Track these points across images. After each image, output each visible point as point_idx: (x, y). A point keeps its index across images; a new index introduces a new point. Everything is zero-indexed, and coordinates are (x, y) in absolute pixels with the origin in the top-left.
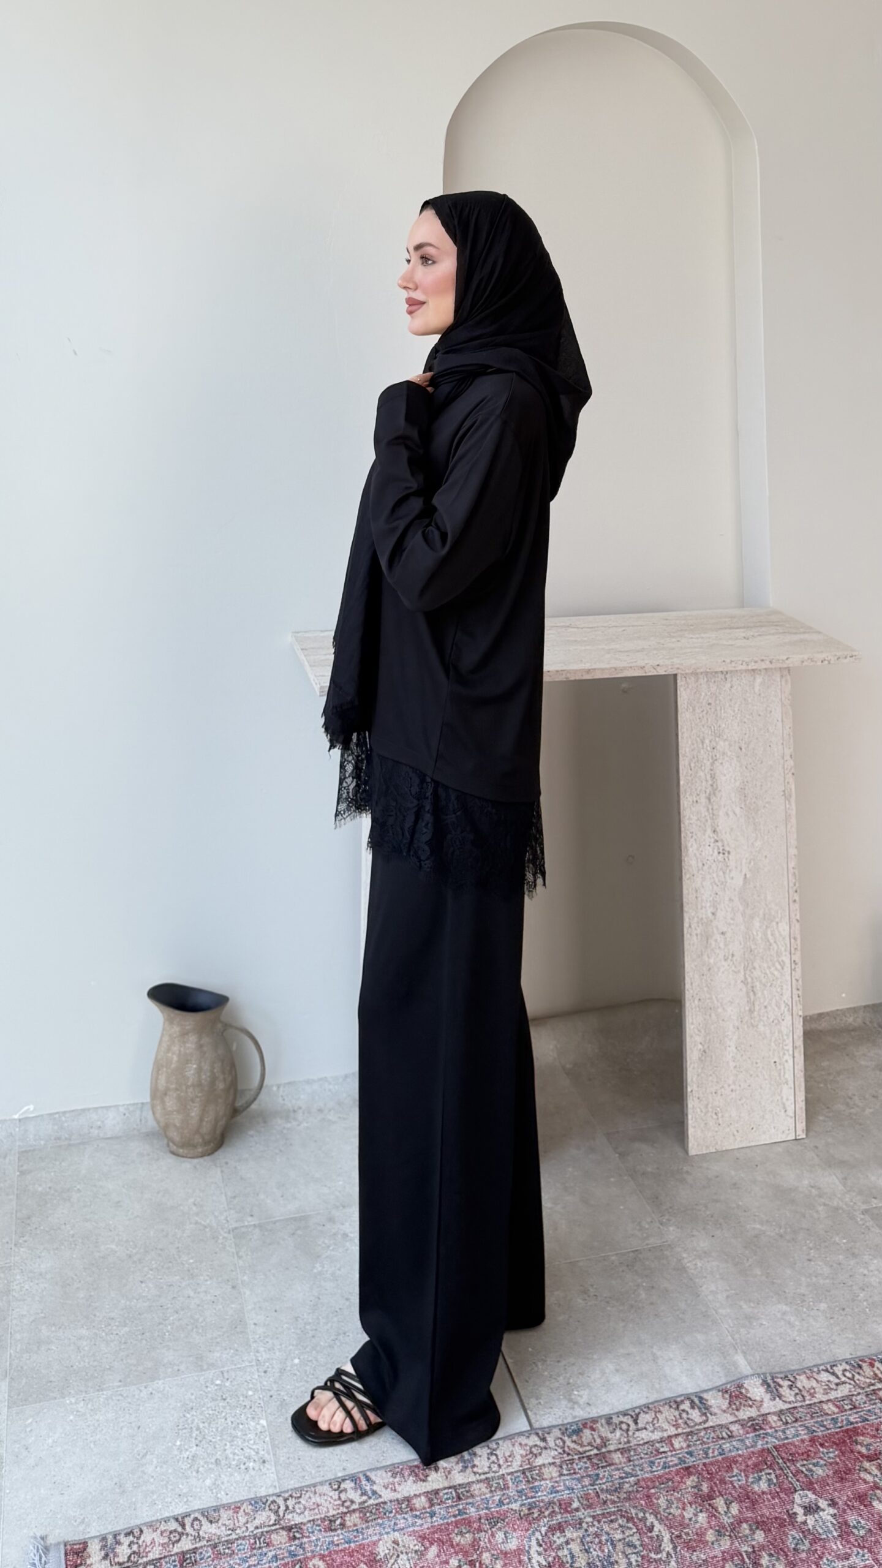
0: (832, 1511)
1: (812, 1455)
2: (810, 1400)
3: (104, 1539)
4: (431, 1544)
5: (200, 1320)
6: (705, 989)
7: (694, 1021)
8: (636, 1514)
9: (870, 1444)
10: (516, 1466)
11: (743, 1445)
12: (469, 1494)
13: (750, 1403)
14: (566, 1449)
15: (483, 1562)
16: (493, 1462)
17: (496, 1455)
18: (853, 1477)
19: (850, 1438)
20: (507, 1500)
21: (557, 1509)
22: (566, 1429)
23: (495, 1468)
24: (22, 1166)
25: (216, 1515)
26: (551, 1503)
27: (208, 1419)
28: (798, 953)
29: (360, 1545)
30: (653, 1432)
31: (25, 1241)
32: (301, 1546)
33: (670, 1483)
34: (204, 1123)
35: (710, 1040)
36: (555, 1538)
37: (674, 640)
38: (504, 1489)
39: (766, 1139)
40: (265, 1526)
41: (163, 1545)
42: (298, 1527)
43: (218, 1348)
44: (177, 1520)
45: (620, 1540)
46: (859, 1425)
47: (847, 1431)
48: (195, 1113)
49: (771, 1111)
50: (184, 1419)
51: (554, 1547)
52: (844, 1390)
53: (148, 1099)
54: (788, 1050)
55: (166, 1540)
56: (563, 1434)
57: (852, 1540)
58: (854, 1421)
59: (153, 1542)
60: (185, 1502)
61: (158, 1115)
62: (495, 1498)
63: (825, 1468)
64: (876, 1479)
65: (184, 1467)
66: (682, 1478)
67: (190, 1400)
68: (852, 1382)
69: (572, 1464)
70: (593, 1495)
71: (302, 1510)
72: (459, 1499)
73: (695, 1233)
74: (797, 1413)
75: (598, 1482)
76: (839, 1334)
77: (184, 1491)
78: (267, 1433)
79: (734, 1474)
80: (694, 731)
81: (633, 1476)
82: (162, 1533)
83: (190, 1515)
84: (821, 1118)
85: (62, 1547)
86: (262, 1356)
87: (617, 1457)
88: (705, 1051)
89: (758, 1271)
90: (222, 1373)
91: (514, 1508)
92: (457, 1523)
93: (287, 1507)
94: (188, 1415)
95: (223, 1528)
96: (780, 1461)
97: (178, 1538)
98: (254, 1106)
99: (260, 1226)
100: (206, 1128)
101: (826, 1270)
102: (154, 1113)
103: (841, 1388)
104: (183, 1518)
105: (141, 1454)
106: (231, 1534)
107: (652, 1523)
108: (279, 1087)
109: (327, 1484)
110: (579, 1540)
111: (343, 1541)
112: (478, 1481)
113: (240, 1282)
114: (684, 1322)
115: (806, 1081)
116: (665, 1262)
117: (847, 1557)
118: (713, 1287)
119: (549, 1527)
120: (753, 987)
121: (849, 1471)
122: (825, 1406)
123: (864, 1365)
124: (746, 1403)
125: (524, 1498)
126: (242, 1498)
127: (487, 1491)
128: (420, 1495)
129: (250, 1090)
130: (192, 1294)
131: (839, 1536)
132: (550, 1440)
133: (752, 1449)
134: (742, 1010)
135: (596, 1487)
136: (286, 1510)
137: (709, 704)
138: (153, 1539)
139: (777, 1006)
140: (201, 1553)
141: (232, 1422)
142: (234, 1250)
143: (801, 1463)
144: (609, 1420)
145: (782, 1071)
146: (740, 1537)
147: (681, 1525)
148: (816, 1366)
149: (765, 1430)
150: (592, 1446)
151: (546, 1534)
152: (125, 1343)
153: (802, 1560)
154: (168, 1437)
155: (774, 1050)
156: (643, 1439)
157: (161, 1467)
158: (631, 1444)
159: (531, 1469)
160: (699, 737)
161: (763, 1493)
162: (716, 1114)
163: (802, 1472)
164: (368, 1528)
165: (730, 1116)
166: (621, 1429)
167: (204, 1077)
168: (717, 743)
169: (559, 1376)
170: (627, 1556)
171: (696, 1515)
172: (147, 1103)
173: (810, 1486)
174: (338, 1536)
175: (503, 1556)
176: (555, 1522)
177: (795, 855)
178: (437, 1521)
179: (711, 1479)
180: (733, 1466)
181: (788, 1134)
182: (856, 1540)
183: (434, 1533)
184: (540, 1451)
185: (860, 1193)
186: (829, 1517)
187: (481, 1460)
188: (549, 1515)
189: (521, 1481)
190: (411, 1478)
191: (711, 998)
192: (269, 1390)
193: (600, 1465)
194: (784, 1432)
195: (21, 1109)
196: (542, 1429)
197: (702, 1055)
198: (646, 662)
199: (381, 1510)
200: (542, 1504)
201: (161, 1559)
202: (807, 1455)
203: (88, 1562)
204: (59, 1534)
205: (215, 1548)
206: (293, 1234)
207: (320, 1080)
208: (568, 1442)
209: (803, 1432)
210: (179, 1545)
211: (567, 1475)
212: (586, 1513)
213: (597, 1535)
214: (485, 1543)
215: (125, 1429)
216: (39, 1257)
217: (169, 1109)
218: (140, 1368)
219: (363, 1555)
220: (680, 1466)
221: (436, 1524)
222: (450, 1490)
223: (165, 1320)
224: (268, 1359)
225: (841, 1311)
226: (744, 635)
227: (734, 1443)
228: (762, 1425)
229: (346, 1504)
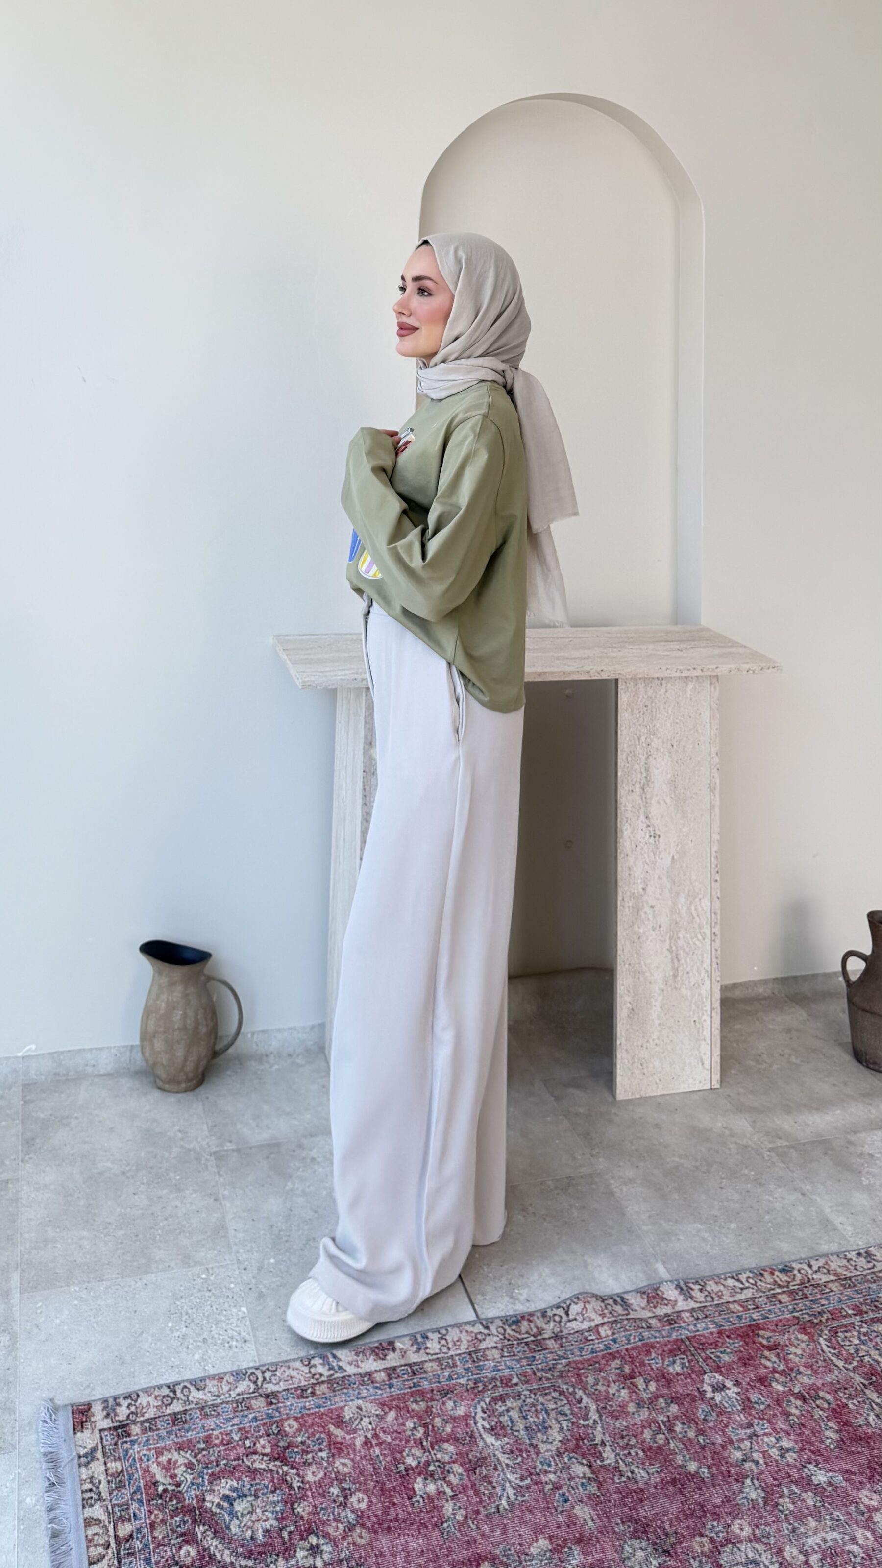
0: (736, 1389)
1: (720, 1344)
2: (718, 1300)
3: (105, 1401)
4: (390, 1409)
5: (187, 1225)
6: (635, 955)
7: (625, 983)
8: (568, 1389)
9: (770, 1337)
10: (463, 1348)
11: (661, 1335)
12: (422, 1371)
13: (666, 1302)
14: (507, 1336)
15: (435, 1425)
16: (443, 1345)
17: (446, 1339)
18: (756, 1363)
19: (753, 1331)
20: (456, 1376)
21: (499, 1384)
22: (507, 1320)
23: (445, 1350)
24: (25, 1096)
25: (202, 1384)
26: (494, 1379)
27: (195, 1306)
28: (718, 927)
29: (329, 1409)
30: (582, 1322)
31: (31, 1158)
32: (277, 1410)
33: (597, 1365)
34: (188, 1063)
35: (638, 1000)
36: (497, 1407)
37: (615, 650)
38: (453, 1366)
39: (684, 1088)
40: (246, 1393)
41: (157, 1407)
42: (274, 1394)
43: (203, 1249)
44: (169, 1387)
45: (553, 1410)
46: (761, 1321)
47: (750, 1326)
48: (180, 1053)
49: (690, 1064)
50: (175, 1306)
51: (496, 1414)
52: (748, 1294)
53: (137, 1042)
54: (706, 1011)
55: (160, 1403)
56: (504, 1324)
57: (754, 1413)
58: (756, 1318)
59: (148, 1404)
60: (178, 1373)
61: (147, 1055)
62: (445, 1374)
63: (731, 1355)
64: (775, 1365)
65: (175, 1344)
66: (607, 1361)
67: (180, 1291)
68: (755, 1287)
69: (511, 1348)
70: (530, 1373)
71: (278, 1381)
72: (414, 1374)
73: (622, 1164)
74: (708, 1310)
75: (534, 1363)
76: (747, 1249)
77: (176, 1363)
78: (248, 1318)
79: (653, 1357)
80: (631, 730)
81: (564, 1358)
82: (156, 1397)
83: (180, 1384)
84: (733, 1071)
85: (70, 1408)
86: (241, 1256)
87: (551, 1343)
88: (633, 1009)
89: (676, 1196)
90: (207, 1269)
91: (462, 1382)
92: (411, 1392)
93: (265, 1379)
94: (178, 1303)
95: (209, 1395)
96: (692, 1349)
97: (170, 1401)
98: (231, 1051)
99: (238, 1150)
100: (190, 1066)
101: (736, 1196)
102: (143, 1053)
103: (745, 1291)
104: (174, 1386)
105: (138, 1333)
106: (216, 1400)
107: (581, 1396)
108: (253, 1034)
109: (299, 1361)
110: (518, 1409)
111: (313, 1406)
112: (430, 1360)
113: (221, 1196)
114: (611, 1236)
115: (722, 1041)
116: (594, 1186)
117: (750, 1425)
118: (636, 1208)
119: (492, 1398)
120: (677, 955)
121: (751, 1358)
122: (731, 1306)
123: (766, 1274)
124: (663, 1303)
125: (470, 1374)
126: (226, 1370)
127: (438, 1368)
128: (379, 1371)
129: (227, 1036)
130: (178, 1203)
131: (743, 1409)
132: (493, 1329)
133: (668, 1339)
134: (667, 975)
135: (533, 1367)
136: (264, 1381)
137: (646, 706)
138: (149, 1402)
139: (698, 972)
140: (191, 1414)
141: (217, 1309)
142: (215, 1170)
143: (711, 1351)
144: (544, 1314)
145: (701, 1030)
146: (657, 1409)
147: (606, 1399)
148: (725, 1274)
149: (679, 1324)
150: (529, 1334)
151: (490, 1403)
152: (121, 1243)
153: (709, 1428)
154: (161, 1320)
155: (694, 1011)
156: (573, 1329)
157: (156, 1344)
158: (564, 1333)
159: (476, 1352)
160: (636, 734)
161: (678, 1374)
162: (642, 1065)
163: (711, 1358)
164: (335, 1396)
165: (654, 1067)
166: (554, 1321)
167: (189, 1022)
168: (652, 741)
169: (502, 1277)
170: (559, 1422)
171: (618, 1391)
172: (136, 1045)
173: (718, 1369)
174: (309, 1402)
175: (452, 1421)
176: (497, 1394)
177: (718, 841)
178: (395, 1391)
179: (632, 1362)
180: (652, 1350)
181: (704, 1085)
182: (757, 1413)
183: (392, 1401)
184: (484, 1337)
185: (767, 1134)
186: (734, 1395)
187: (432, 1344)
188: (493, 1388)
189: (468, 1361)
190: (372, 1357)
191: (640, 963)
192: (249, 1284)
193: (537, 1349)
194: (695, 1325)
195: (25, 1047)
196: (486, 1319)
197: (631, 1013)
198: (592, 667)
199: (346, 1382)
200: (485, 1380)
201: (155, 1418)
202: (715, 1345)
203: (93, 1419)
204: (68, 1396)
205: (203, 1410)
206: (268, 1158)
207: (290, 1029)
208: (509, 1331)
209: (712, 1326)
210: (171, 1407)
211: (507, 1356)
212: (524, 1387)
213: (533, 1405)
214: (437, 1410)
215: (123, 1313)
216: (44, 1172)
217: (158, 1049)
218: (135, 1264)
219: (332, 1418)
220: (605, 1352)
221: (394, 1393)
222: (406, 1367)
223: (156, 1225)
224: (248, 1259)
225: (749, 1230)
226: (678, 647)
227: (652, 1332)
228: (677, 1321)
229: (317, 1376)
